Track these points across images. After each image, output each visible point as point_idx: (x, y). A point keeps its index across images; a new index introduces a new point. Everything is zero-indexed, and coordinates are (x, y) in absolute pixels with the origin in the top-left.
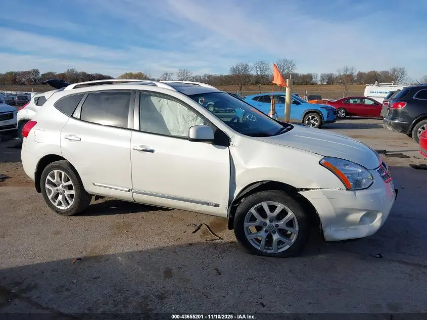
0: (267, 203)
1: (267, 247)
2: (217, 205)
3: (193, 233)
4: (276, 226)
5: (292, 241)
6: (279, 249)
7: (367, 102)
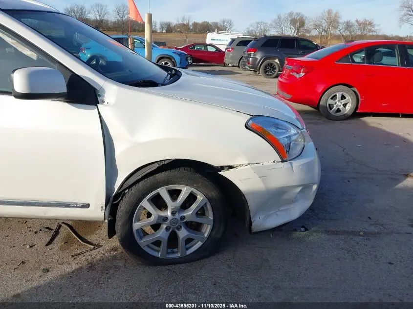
0: (166, 188)
1: (169, 250)
2: (86, 206)
3: (47, 245)
4: (183, 218)
5: (206, 235)
6: (187, 249)
7: (210, 49)
